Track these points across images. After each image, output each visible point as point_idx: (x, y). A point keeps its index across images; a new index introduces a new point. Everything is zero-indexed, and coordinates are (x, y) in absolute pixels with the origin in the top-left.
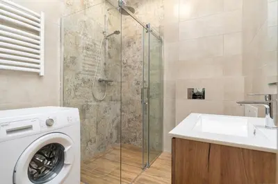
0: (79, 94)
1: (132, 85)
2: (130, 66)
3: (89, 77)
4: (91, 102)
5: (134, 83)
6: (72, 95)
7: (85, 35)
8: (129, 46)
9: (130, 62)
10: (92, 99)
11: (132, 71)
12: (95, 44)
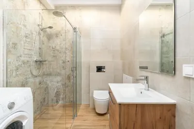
0: (20, 72)
1: (59, 64)
2: (58, 50)
3: (28, 59)
4: (29, 78)
5: (61, 62)
6: (14, 74)
7: (25, 26)
8: (57, 37)
9: (58, 48)
10: (30, 76)
11: (60, 54)
12: (32, 34)
